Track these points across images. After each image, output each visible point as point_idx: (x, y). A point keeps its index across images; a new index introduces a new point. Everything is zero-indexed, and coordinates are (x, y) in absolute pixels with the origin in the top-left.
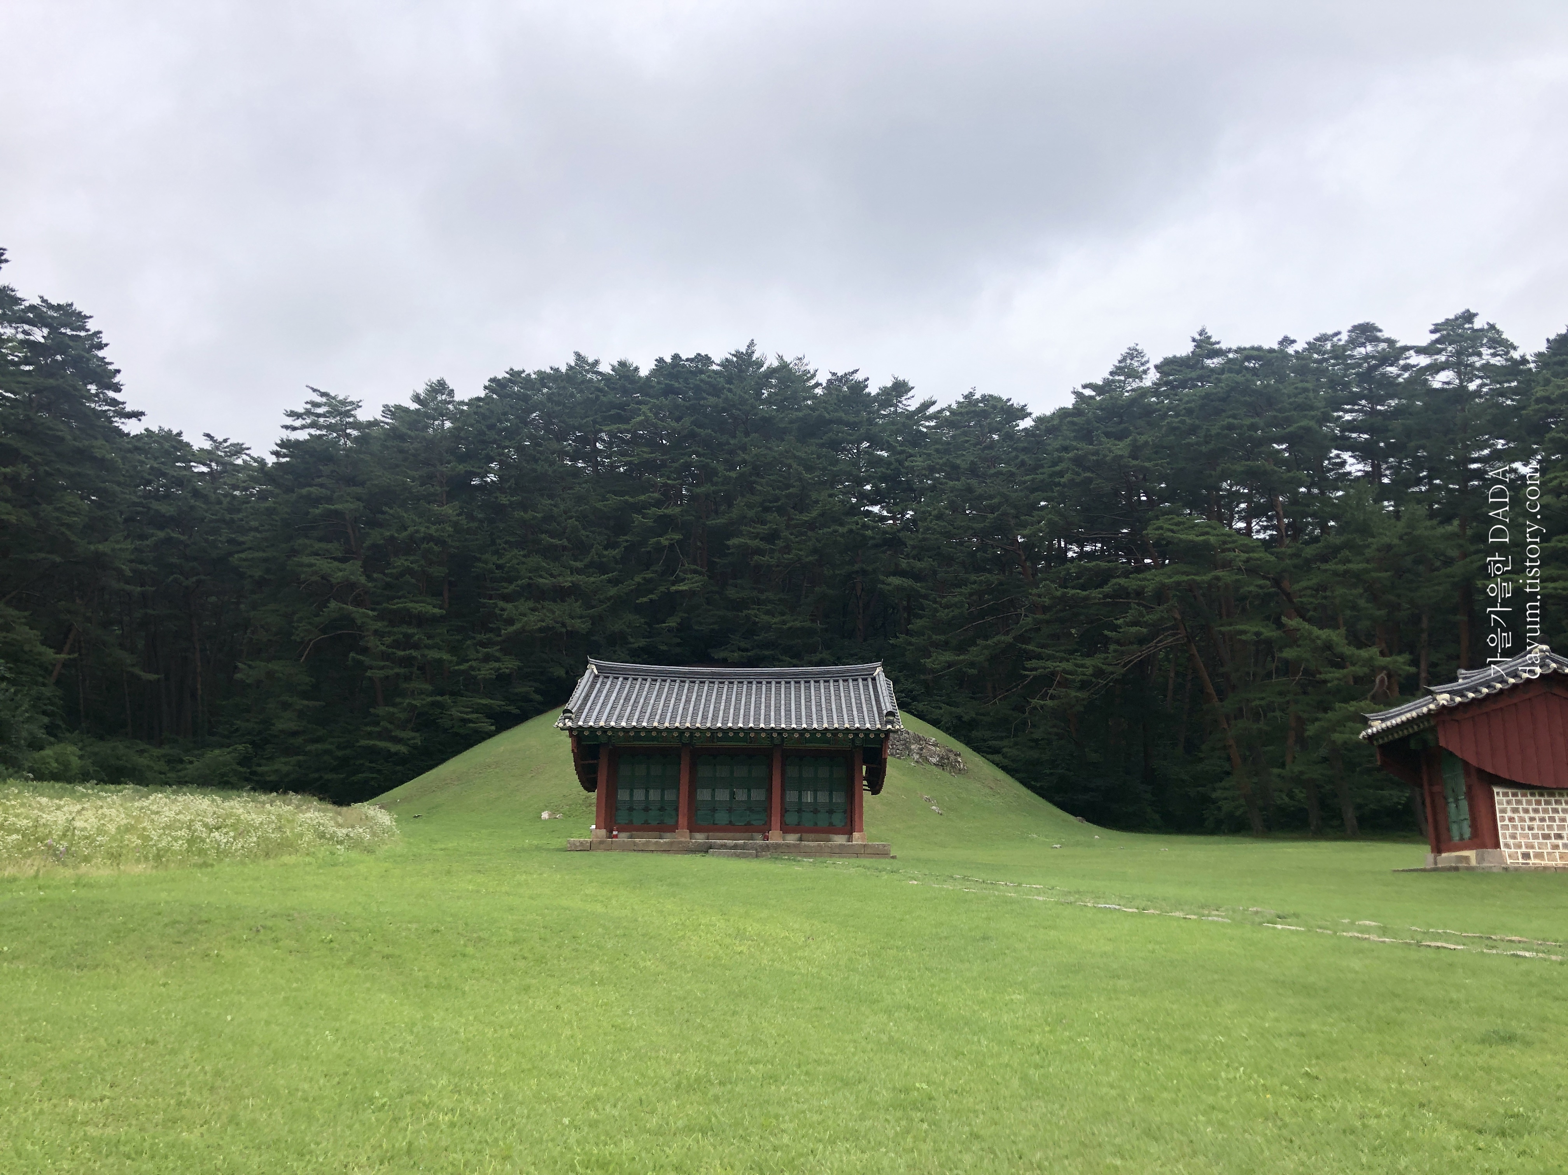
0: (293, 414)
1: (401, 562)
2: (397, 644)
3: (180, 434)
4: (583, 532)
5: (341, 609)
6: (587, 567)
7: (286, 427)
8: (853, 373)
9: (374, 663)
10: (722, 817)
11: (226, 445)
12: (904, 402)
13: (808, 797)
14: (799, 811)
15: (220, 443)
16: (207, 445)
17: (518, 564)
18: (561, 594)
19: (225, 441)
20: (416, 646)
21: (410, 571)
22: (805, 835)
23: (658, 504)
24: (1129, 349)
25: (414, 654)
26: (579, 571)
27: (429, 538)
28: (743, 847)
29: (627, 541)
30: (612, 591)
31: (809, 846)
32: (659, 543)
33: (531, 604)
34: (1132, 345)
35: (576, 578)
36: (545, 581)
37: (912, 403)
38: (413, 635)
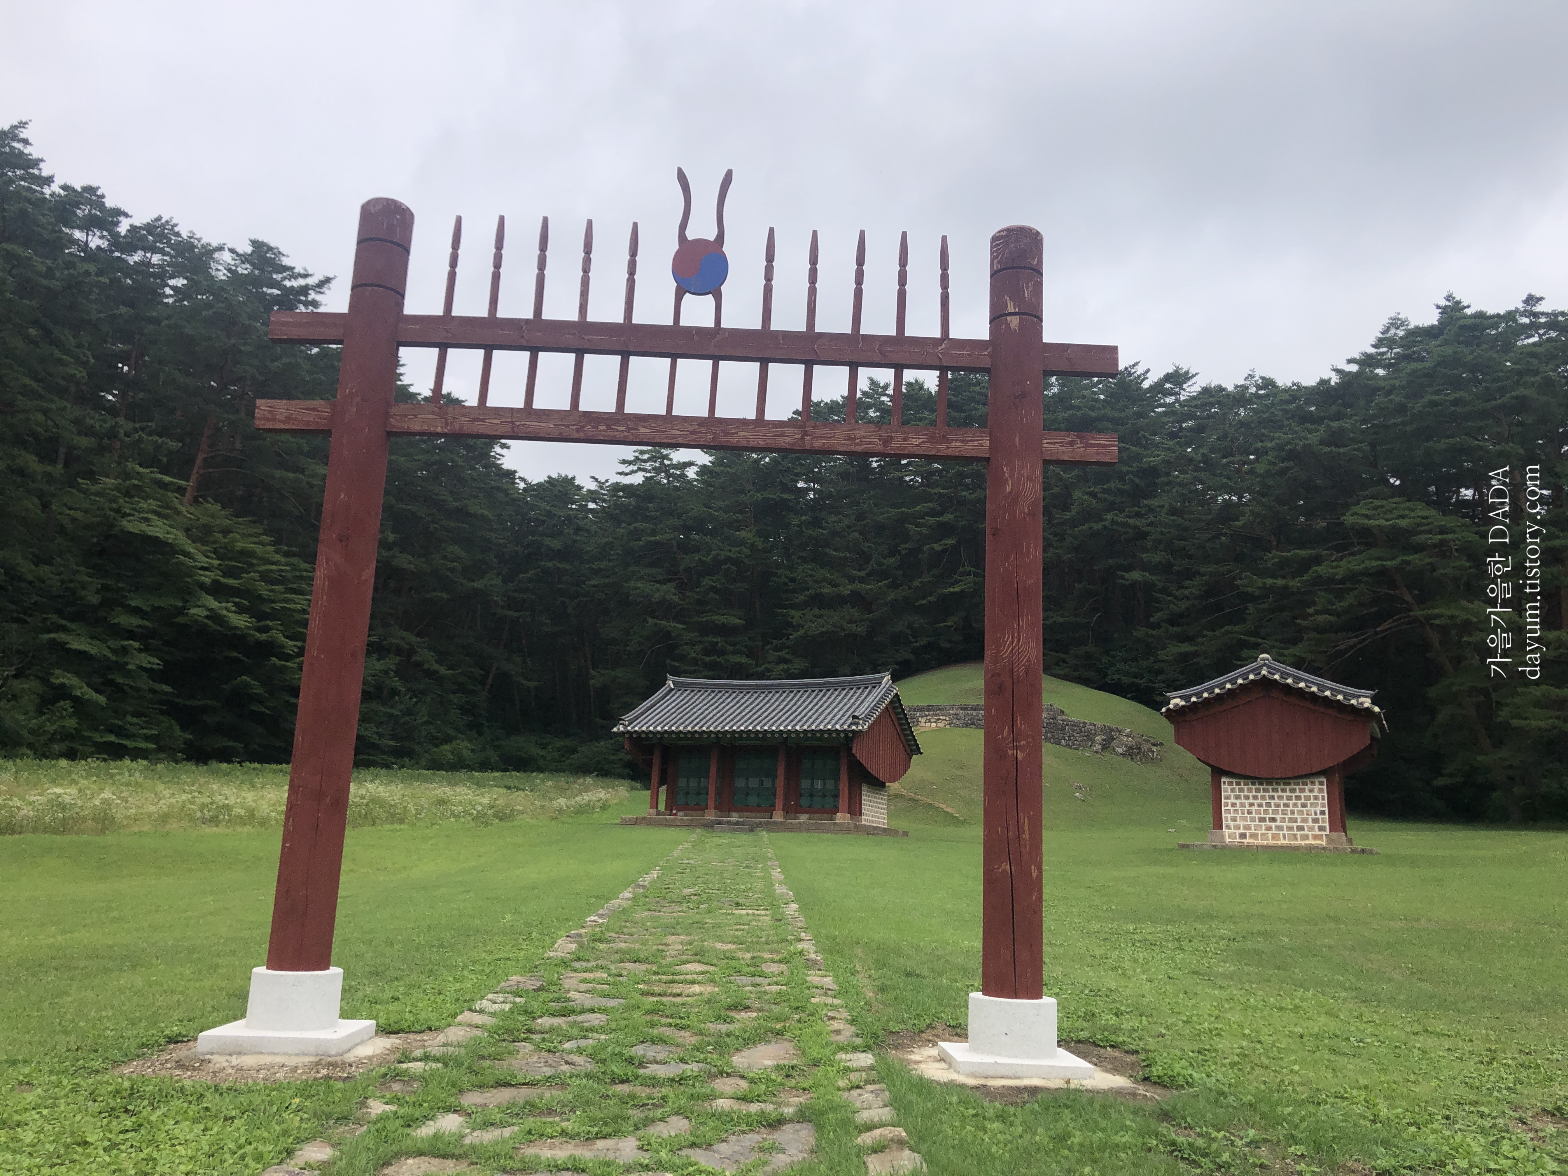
0: (624, 462)
1: (707, 582)
2: (707, 652)
3: (574, 478)
4: (866, 544)
5: (656, 624)
6: (869, 575)
7: (621, 474)
8: (1134, 365)
9: (686, 668)
10: (753, 800)
11: (607, 484)
12: (1188, 390)
13: (819, 784)
14: (811, 796)
15: (603, 483)
16: (593, 486)
17: (806, 576)
18: (839, 601)
19: (607, 481)
20: (722, 653)
21: (713, 589)
22: (813, 815)
23: (933, 513)
24: (1391, 318)
25: (718, 660)
26: (862, 580)
27: (728, 560)
28: (743, 823)
29: (906, 549)
30: (891, 596)
31: (791, 823)
32: (932, 549)
33: (816, 611)
34: (1393, 315)
35: (857, 586)
36: (827, 590)
37: (1192, 389)
38: (717, 643)
